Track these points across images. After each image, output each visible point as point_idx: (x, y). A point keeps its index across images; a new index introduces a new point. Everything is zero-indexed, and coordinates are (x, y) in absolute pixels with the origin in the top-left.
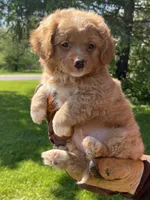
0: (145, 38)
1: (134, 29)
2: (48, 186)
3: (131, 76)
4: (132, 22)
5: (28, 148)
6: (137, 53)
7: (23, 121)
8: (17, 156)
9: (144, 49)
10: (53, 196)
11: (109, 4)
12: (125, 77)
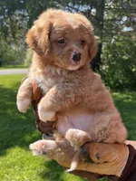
0: (115, 34)
1: (104, 27)
2: (35, 169)
3: (104, 68)
4: (103, 21)
5: (15, 135)
6: (109, 47)
7: (9, 111)
8: (5, 144)
9: (114, 45)
10: (39, 178)
11: (82, 4)
12: (98, 69)
